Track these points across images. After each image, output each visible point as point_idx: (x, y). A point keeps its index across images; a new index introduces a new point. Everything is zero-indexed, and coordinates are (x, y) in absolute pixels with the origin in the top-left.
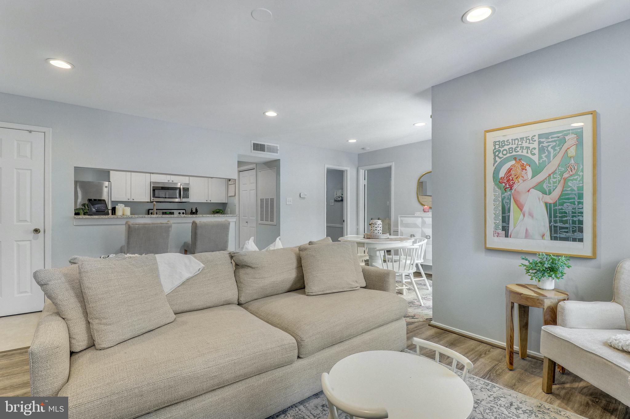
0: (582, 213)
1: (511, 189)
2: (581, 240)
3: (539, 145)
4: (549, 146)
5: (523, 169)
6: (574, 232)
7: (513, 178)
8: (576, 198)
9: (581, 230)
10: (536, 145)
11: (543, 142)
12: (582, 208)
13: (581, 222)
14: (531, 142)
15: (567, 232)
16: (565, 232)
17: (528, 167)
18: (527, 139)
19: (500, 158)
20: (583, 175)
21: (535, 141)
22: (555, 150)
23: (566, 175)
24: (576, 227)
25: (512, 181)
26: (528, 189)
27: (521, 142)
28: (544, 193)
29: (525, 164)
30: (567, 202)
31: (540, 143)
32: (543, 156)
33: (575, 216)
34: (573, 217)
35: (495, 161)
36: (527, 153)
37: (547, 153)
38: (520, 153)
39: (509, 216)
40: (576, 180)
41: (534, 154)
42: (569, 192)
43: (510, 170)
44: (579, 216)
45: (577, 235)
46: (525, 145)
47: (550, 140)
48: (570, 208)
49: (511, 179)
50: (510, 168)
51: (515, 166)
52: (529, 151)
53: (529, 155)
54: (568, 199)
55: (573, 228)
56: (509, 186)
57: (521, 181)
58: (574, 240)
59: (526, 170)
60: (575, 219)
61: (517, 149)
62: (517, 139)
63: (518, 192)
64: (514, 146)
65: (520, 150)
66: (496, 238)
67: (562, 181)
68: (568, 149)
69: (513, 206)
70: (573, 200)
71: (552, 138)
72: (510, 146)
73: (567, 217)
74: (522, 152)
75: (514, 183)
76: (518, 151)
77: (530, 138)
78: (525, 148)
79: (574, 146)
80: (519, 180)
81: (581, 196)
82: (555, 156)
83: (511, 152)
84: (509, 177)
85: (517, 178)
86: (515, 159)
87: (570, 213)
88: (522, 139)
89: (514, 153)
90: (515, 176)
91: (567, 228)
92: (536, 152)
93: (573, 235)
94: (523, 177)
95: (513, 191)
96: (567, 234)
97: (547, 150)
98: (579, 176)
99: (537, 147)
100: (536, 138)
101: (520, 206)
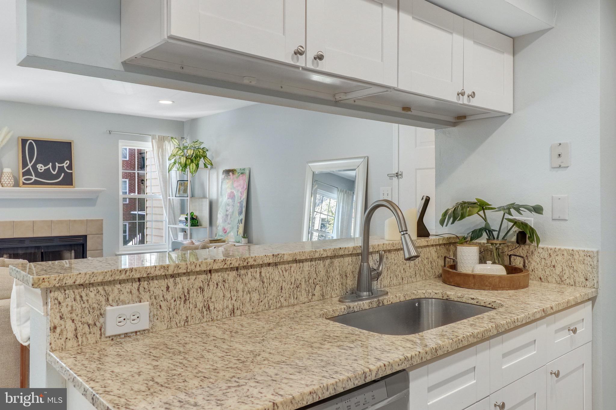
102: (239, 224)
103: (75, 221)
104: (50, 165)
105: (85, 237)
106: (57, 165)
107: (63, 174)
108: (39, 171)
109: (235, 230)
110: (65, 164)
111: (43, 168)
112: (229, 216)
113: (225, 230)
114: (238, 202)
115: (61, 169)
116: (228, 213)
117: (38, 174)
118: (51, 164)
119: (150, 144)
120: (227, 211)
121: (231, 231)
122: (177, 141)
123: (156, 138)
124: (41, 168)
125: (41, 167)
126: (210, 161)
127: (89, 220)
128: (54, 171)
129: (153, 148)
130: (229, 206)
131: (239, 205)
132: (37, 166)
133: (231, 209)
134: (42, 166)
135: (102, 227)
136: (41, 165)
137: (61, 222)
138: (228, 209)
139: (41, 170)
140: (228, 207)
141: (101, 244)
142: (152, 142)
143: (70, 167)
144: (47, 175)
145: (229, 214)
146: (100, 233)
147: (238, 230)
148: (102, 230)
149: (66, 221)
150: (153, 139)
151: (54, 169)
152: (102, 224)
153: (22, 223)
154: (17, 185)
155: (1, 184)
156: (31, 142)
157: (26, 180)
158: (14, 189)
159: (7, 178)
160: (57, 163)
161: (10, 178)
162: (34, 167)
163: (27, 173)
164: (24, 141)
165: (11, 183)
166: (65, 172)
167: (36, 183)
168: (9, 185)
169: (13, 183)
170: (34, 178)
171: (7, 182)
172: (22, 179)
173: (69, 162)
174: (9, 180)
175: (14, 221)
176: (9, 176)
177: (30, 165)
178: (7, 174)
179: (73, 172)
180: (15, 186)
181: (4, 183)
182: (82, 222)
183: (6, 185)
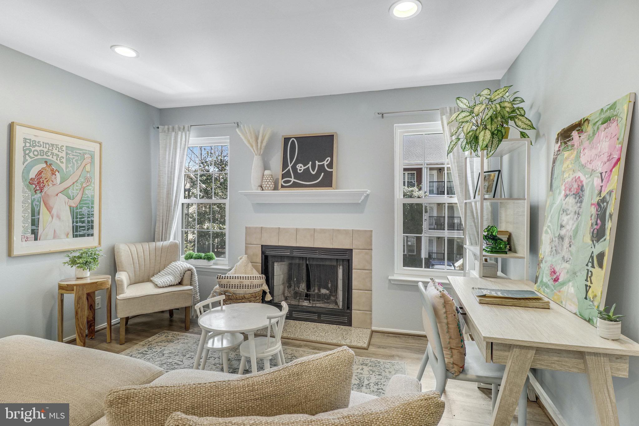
0: (93, 215)
1: (41, 192)
2: (92, 235)
3: (66, 156)
4: (74, 158)
5: (53, 174)
6: (88, 229)
7: (43, 181)
8: (90, 204)
9: (92, 228)
10: (64, 154)
11: (69, 154)
12: (93, 211)
13: (92, 222)
14: (60, 150)
15: (84, 230)
16: (83, 230)
17: (57, 173)
18: (57, 147)
19: (31, 158)
20: (94, 187)
21: (63, 151)
22: (77, 163)
23: (84, 185)
24: (89, 225)
25: (43, 184)
26: (57, 194)
27: (52, 148)
28: (69, 198)
29: (55, 169)
30: (84, 206)
31: (67, 154)
32: (69, 165)
33: (89, 217)
34: (88, 217)
35: (26, 160)
36: (57, 159)
37: (72, 164)
38: (50, 158)
39: (39, 219)
40: (90, 189)
41: (62, 163)
42: (86, 199)
43: (40, 173)
44: (91, 217)
45: (90, 232)
46: (55, 152)
47: (75, 154)
48: (86, 211)
49: (42, 181)
50: (41, 170)
51: (45, 170)
52: (58, 159)
53: (58, 162)
54: (86, 204)
55: (88, 227)
56: (39, 188)
57: (51, 185)
58: (88, 235)
59: (55, 175)
60: (89, 219)
61: (48, 154)
62: (48, 144)
63: (48, 195)
64: (45, 150)
65: (51, 155)
66: (24, 242)
67: (82, 189)
68: (86, 165)
69: (43, 209)
70: (88, 205)
71: (76, 152)
72: (41, 148)
73: (84, 218)
74: (53, 158)
75: (44, 186)
76: (49, 156)
77: (59, 147)
78: (55, 155)
79: (90, 164)
80: (49, 183)
81: (93, 203)
82: (77, 169)
83: (42, 154)
84: (40, 179)
85: (47, 181)
86: (46, 162)
87: (87, 215)
88: (53, 145)
89: (45, 157)
90: (46, 179)
91: (84, 227)
92: (64, 160)
93: (87, 231)
94: (53, 181)
95: (43, 193)
96: (85, 231)
97: (72, 162)
98: (92, 186)
99: (65, 157)
100: (64, 148)
101: (49, 209)
102: (593, 267)
103: (338, 230)
104: (310, 165)
105: (351, 250)
106: (317, 163)
107: (323, 174)
108: (299, 171)
109: (581, 280)
110: (326, 163)
111: (303, 168)
112: (567, 241)
113: (554, 272)
114: (592, 204)
115: (321, 168)
116: (563, 232)
117: (297, 176)
118: (310, 163)
119: (440, 122)
120: (562, 226)
121: (570, 281)
122: (465, 101)
123: (447, 112)
124: (301, 169)
125: (301, 167)
126: (528, 122)
127: (355, 230)
128: (314, 171)
129: (443, 128)
130: (567, 214)
131: (593, 210)
132: (297, 167)
133: (571, 222)
134: (302, 166)
135: (371, 241)
136: (300, 165)
137: (323, 231)
138: (564, 223)
139: (300, 170)
140: (565, 218)
141: (370, 263)
142: (442, 119)
143: (330, 165)
144: (306, 176)
145: (565, 235)
146: (368, 248)
147: (589, 283)
148: (371, 244)
149: (329, 230)
150: (442, 114)
151: (313, 168)
152: (371, 236)
153: (286, 230)
154: (276, 188)
155: (262, 187)
156: (293, 140)
157: (285, 182)
158: (272, 192)
159: (268, 181)
160: (317, 162)
161: (271, 181)
162: (294, 168)
163: (286, 175)
164: (286, 140)
165: (271, 186)
166: (325, 171)
167: (295, 185)
168: (270, 188)
169: (274, 186)
170: (293, 180)
171: (268, 185)
172: (281, 182)
173: (329, 158)
174: (269, 183)
175: (279, 228)
176: (269, 178)
177: (290, 166)
178: (268, 176)
179: (334, 170)
180: (274, 190)
181: (265, 186)
182: (346, 232)
183: (267, 188)
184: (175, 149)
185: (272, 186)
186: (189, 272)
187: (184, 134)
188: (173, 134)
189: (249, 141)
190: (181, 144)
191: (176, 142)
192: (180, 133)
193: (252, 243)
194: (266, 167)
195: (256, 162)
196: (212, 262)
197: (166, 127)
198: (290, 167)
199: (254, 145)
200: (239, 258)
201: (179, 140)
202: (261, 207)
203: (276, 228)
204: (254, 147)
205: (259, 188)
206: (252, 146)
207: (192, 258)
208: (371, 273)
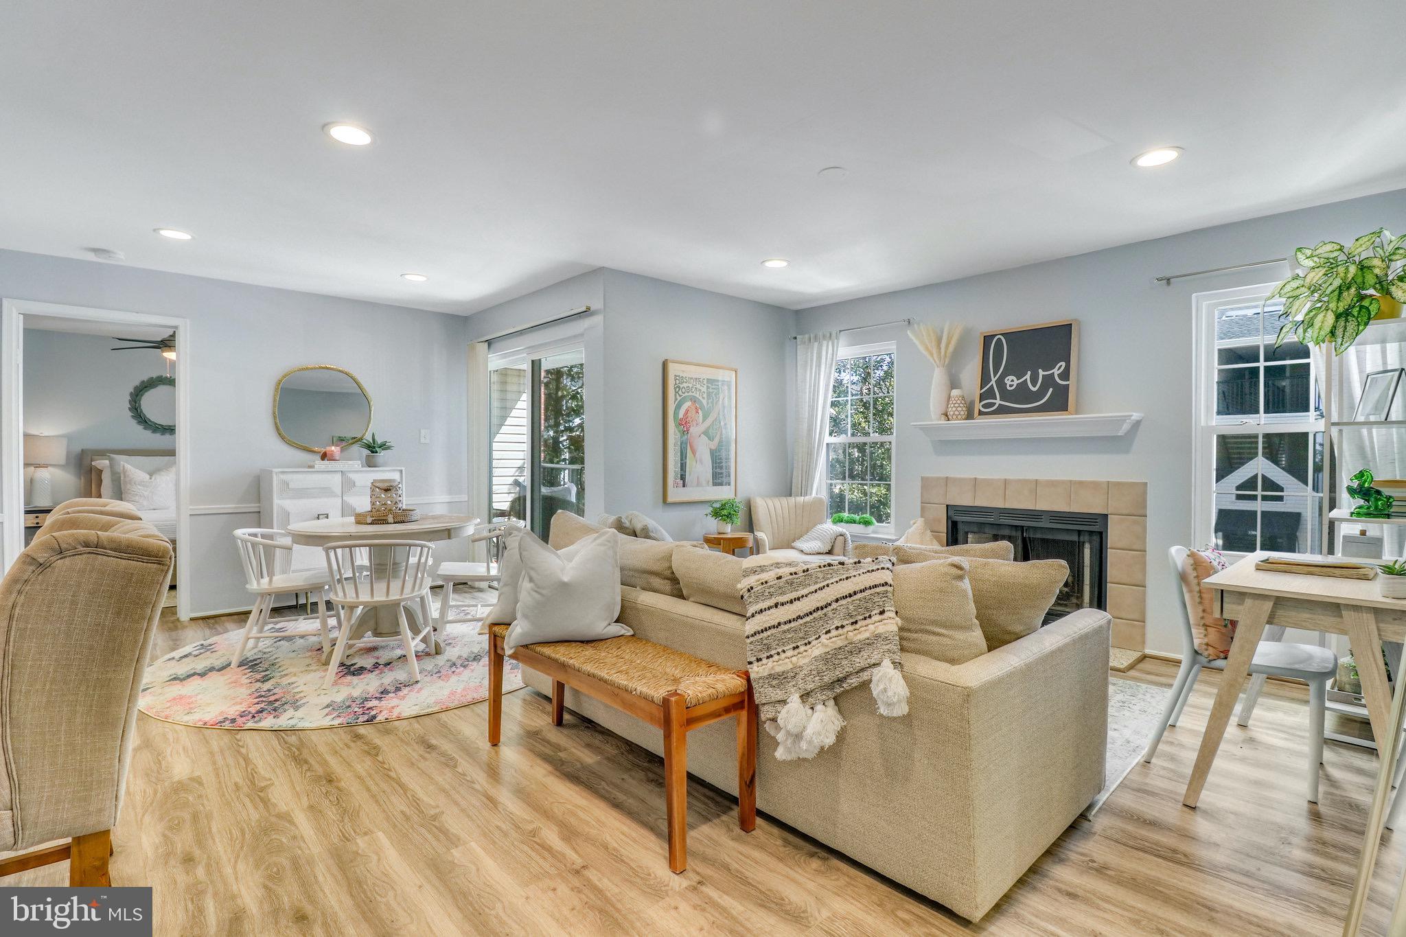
0: (729, 459)
1: (688, 433)
2: (729, 483)
4: (713, 392)
5: (696, 412)
6: (726, 476)
8: (727, 446)
9: (729, 476)
10: (704, 389)
12: (730, 455)
13: (729, 467)
14: (702, 384)
16: (721, 477)
17: (699, 411)
18: (699, 381)
19: (680, 396)
20: (730, 425)
21: (704, 384)
22: (716, 397)
23: (722, 423)
25: (689, 424)
26: (699, 434)
27: (696, 382)
28: (709, 439)
29: (698, 407)
31: (708, 387)
32: (710, 401)
34: (725, 462)
35: (676, 399)
39: (686, 462)
40: (727, 428)
41: (704, 398)
43: (687, 411)
44: (728, 461)
45: (727, 479)
46: (699, 386)
47: (714, 387)
48: (723, 454)
49: (687, 421)
50: (687, 409)
51: (691, 408)
52: (701, 394)
53: (700, 398)
55: (725, 473)
56: (686, 429)
57: (695, 425)
58: (726, 483)
59: (698, 413)
60: (726, 465)
61: (693, 389)
62: (693, 378)
63: (692, 436)
64: (691, 386)
65: (695, 390)
66: (676, 489)
67: (720, 429)
68: (723, 398)
69: (689, 452)
71: (715, 385)
72: (688, 384)
73: (722, 462)
75: (690, 426)
77: (702, 380)
78: (698, 390)
79: (727, 397)
80: (694, 423)
81: (730, 445)
82: (716, 404)
83: (688, 390)
84: (687, 418)
85: (692, 421)
86: (691, 400)
87: (724, 459)
88: (696, 379)
89: (690, 394)
90: (691, 418)
91: (722, 473)
92: (705, 395)
93: (725, 479)
94: (696, 420)
95: (689, 435)
96: (723, 479)
99: (706, 391)
100: (705, 382)
101: (694, 452)
103: (1081, 483)
104: (1028, 376)
105: (1105, 517)
106: (1041, 373)
107: (1051, 390)
108: (1009, 388)
110: (1056, 372)
111: (1016, 382)
115: (1049, 380)
117: (1005, 395)
118: (1029, 373)
124: (1012, 383)
125: (1012, 381)
127: (1113, 483)
128: (1034, 386)
132: (1006, 380)
134: (1015, 378)
135: (1145, 501)
136: (1011, 377)
137: (1053, 484)
139: (1011, 386)
141: (1142, 537)
143: (1065, 375)
144: (1022, 394)
146: (1139, 513)
148: (1145, 507)
149: (1063, 482)
151: (1034, 381)
152: (1145, 493)
153: (988, 482)
154: (970, 416)
155: (947, 416)
156: (999, 339)
157: (985, 406)
158: (964, 423)
159: (956, 405)
160: (1040, 371)
161: (961, 405)
162: (1001, 382)
163: (988, 394)
164: (987, 339)
165: (962, 413)
166: (1055, 385)
167: (1002, 410)
168: (959, 417)
169: (966, 413)
170: (998, 402)
171: (957, 413)
172: (978, 406)
173: (1063, 364)
174: (959, 409)
175: (976, 478)
176: (959, 402)
177: (994, 380)
178: (956, 399)
179: (1072, 382)
180: (967, 418)
181: (952, 413)
182: (1095, 485)
183: (954, 417)
184: (819, 366)
185: (964, 413)
186: (841, 537)
187: (830, 343)
188: (816, 344)
189: (927, 349)
190: (826, 359)
191: (819, 357)
192: (825, 343)
193: (932, 502)
194: (954, 383)
195: (938, 377)
196: (871, 528)
197: (807, 336)
198: (993, 382)
199: (935, 351)
200: (912, 522)
201: (824, 353)
202: (946, 446)
203: (971, 479)
204: (935, 356)
205: (943, 417)
206: (932, 355)
207: (842, 521)
208: (1144, 556)
